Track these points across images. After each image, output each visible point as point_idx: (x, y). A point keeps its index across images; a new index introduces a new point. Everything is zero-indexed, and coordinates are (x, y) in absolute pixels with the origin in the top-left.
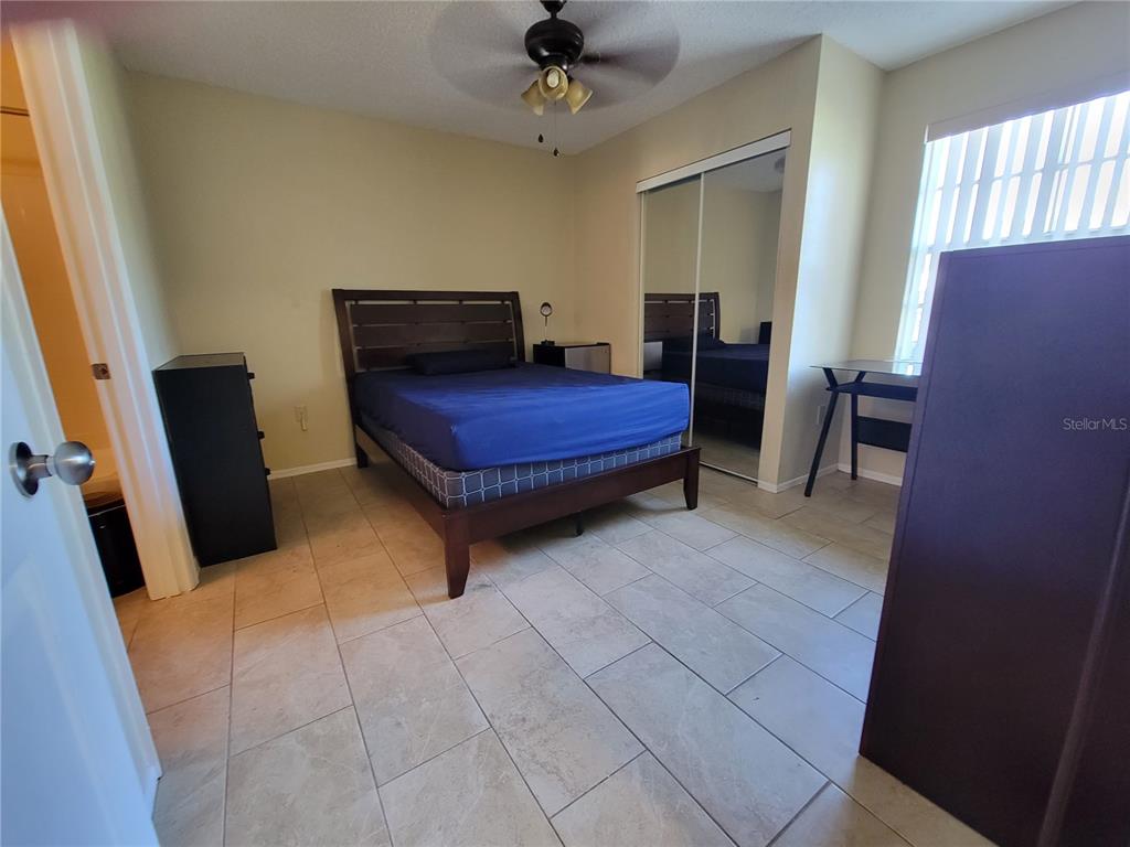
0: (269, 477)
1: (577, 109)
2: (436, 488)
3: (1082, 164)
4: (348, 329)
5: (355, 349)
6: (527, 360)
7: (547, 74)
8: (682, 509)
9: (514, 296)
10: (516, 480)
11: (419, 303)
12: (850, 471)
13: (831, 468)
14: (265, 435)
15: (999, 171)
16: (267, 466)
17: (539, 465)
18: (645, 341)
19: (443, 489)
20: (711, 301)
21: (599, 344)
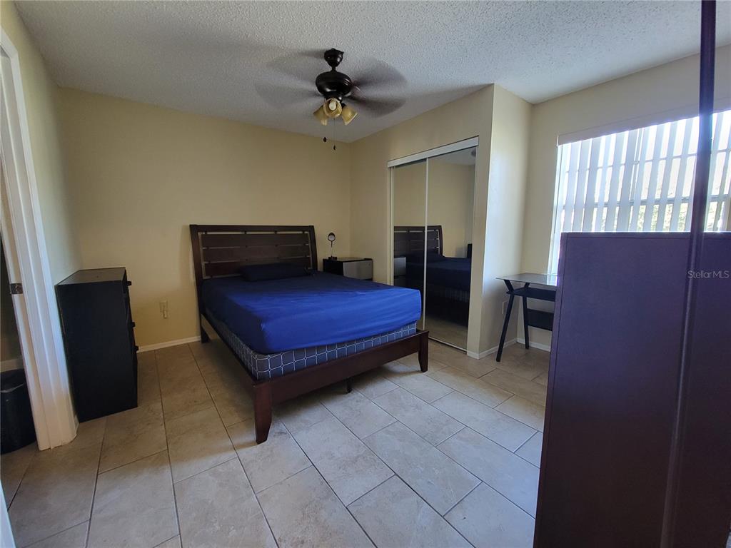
0: (137, 352)
1: (348, 122)
2: (250, 365)
3: (648, 161)
4: (199, 250)
5: (203, 264)
6: (319, 269)
7: (329, 102)
8: (418, 372)
9: (311, 229)
10: (305, 359)
11: (248, 233)
12: (524, 343)
13: (513, 341)
14: (136, 324)
15: (600, 164)
16: (136, 345)
17: (320, 348)
18: (395, 257)
19: (255, 367)
20: (436, 231)
21: (366, 259)
